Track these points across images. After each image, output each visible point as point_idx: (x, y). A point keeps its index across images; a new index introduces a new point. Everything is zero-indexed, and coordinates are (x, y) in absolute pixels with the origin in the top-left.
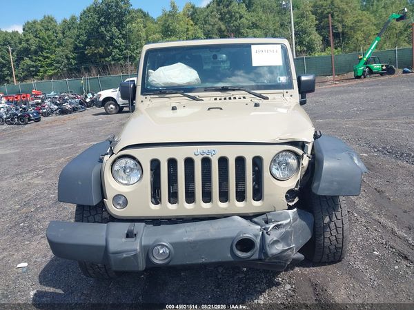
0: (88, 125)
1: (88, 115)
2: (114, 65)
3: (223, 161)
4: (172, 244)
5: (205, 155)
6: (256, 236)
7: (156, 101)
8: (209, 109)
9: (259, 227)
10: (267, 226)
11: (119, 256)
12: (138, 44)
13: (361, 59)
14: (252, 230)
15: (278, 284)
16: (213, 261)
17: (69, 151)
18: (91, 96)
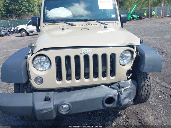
0: (13, 41)
1: (13, 37)
2: (24, 14)
3: (95, 57)
4: (71, 103)
5: (86, 54)
6: (115, 95)
7: (51, 26)
8: (82, 29)
9: (116, 91)
10: (121, 90)
11: (42, 112)
12: (34, 5)
13: (129, 13)
14: (113, 93)
15: (119, 115)
16: (93, 110)
17: (5, 53)
18: (14, 28)
